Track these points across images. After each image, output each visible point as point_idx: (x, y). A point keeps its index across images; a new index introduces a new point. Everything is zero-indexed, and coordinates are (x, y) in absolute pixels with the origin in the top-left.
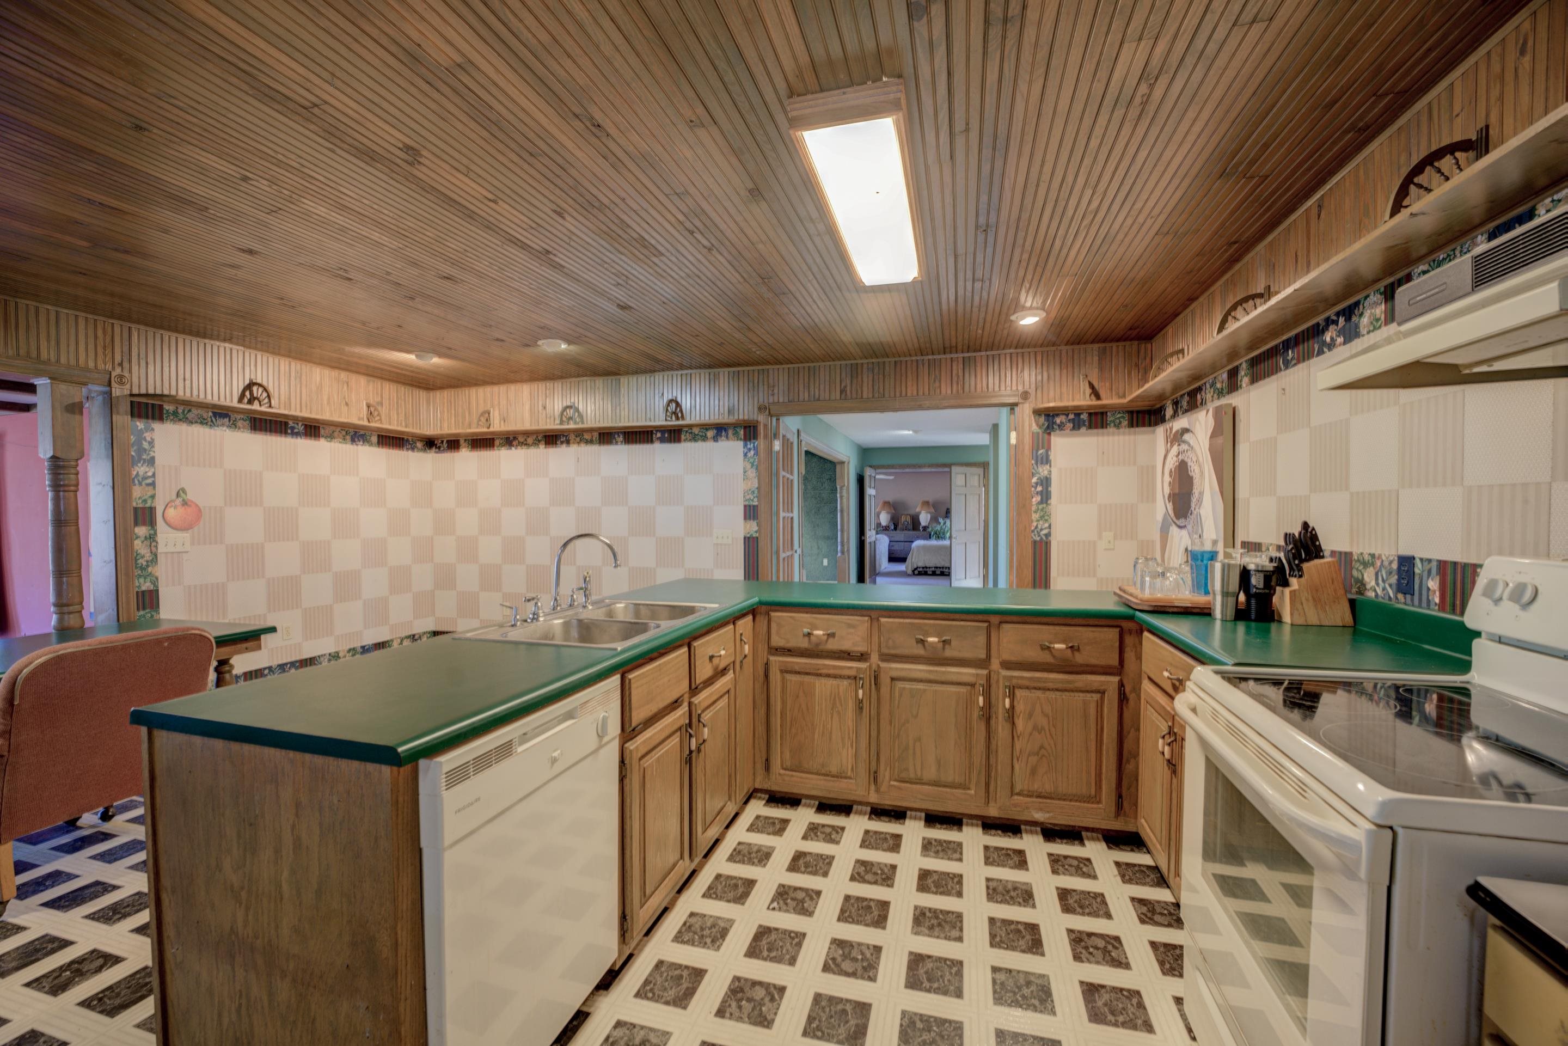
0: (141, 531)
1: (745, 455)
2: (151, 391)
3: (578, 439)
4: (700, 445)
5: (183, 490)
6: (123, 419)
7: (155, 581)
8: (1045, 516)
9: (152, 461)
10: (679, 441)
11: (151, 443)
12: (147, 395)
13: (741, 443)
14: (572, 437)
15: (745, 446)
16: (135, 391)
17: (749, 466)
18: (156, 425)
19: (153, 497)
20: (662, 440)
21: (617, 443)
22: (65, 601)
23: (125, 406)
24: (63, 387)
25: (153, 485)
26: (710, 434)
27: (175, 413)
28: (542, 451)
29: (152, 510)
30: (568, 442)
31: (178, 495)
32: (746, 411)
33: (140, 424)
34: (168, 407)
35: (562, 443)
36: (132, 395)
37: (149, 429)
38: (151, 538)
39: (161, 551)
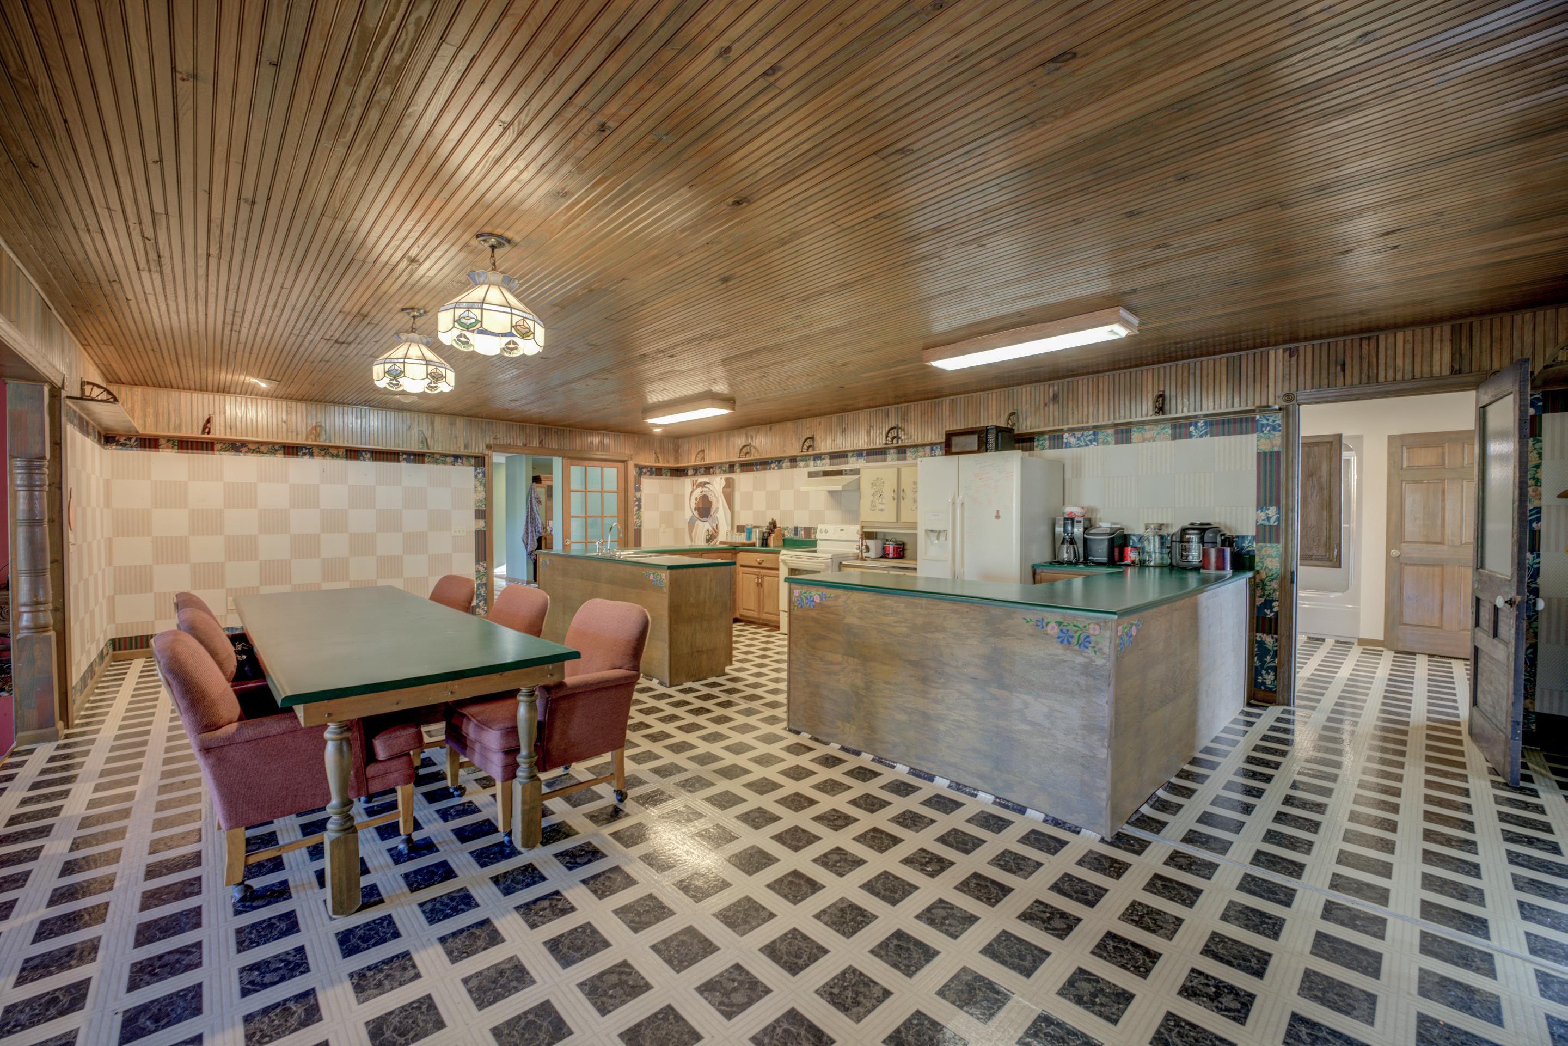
1: (476, 476)
3: (323, 453)
4: (441, 467)
8: (639, 517)
10: (423, 462)
13: (473, 468)
14: (316, 451)
15: (476, 470)
17: (478, 484)
20: (408, 461)
21: (364, 459)
26: (449, 460)
28: (279, 460)
30: (312, 455)
32: (478, 449)
35: (304, 454)
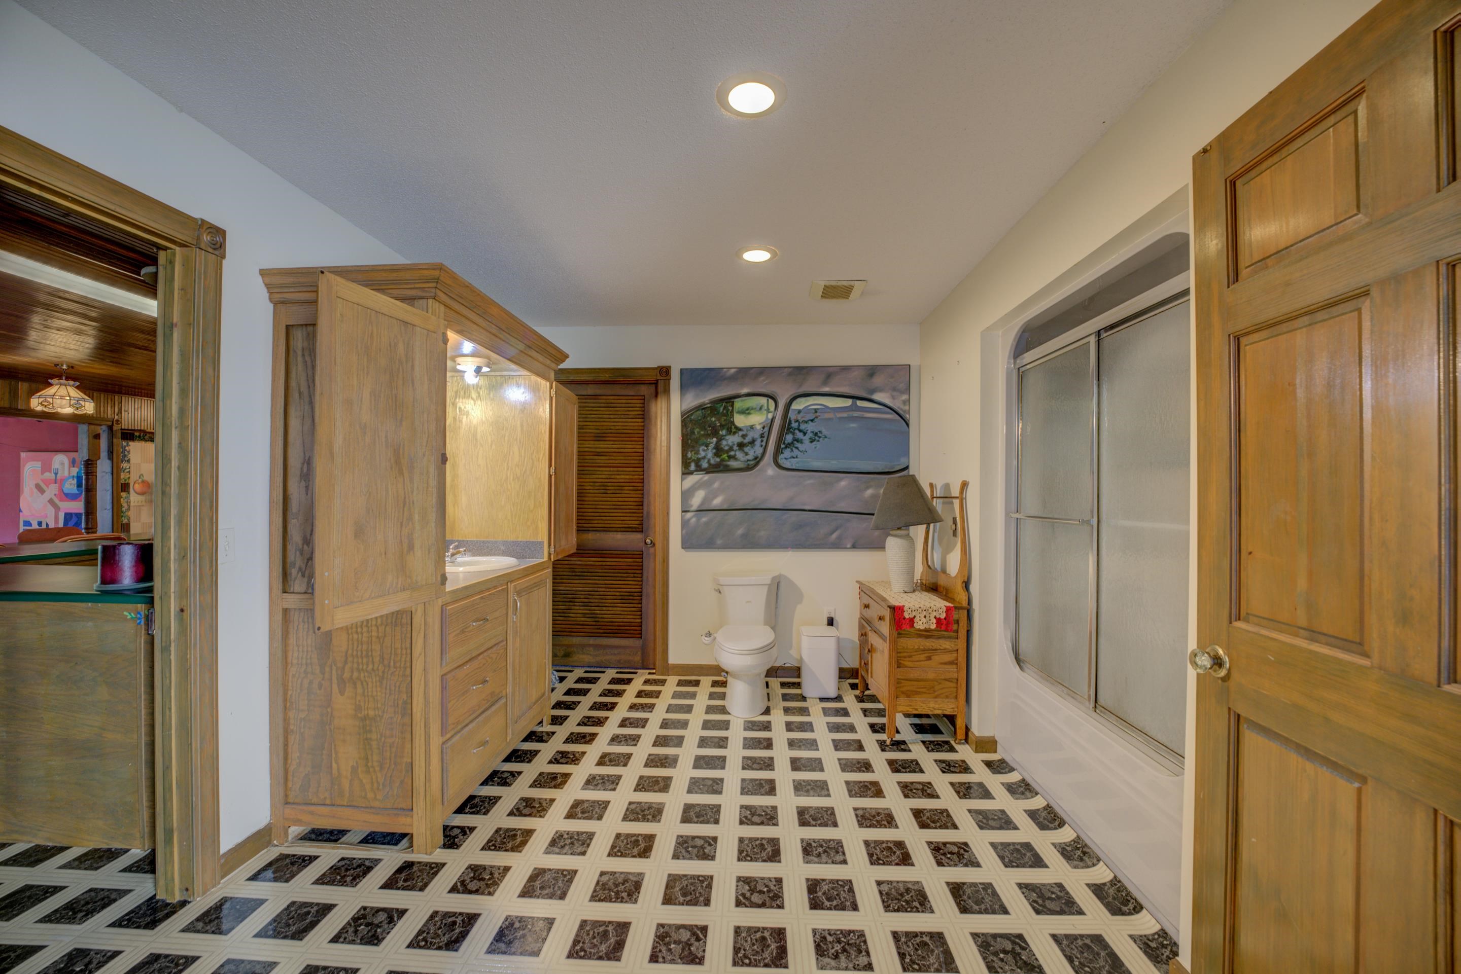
0: (124, 494)
2: (130, 428)
5: (142, 475)
6: (117, 441)
7: (129, 520)
9: (129, 461)
11: (129, 452)
12: (128, 430)
16: (123, 427)
18: (131, 443)
19: (129, 478)
22: (90, 526)
23: (119, 435)
24: (92, 427)
25: (129, 472)
27: (139, 437)
29: (128, 484)
31: (140, 477)
33: (124, 443)
34: (137, 434)
36: (122, 429)
37: (128, 445)
38: (128, 498)
39: (132, 504)
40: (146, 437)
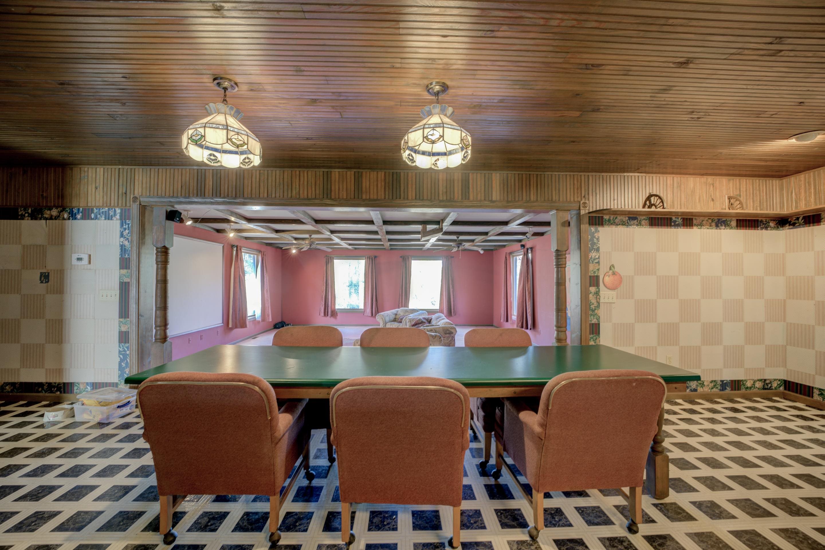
0: (593, 289)
2: (598, 209)
5: (613, 266)
6: (585, 226)
7: (598, 319)
9: (598, 250)
11: (598, 239)
12: (596, 213)
16: (591, 210)
18: (600, 229)
19: (598, 270)
23: (586, 220)
24: (560, 213)
25: (598, 263)
27: (609, 220)
29: (598, 277)
31: (610, 269)
33: (593, 229)
34: (606, 217)
36: (589, 212)
37: (598, 231)
38: (597, 293)
39: (602, 300)
40: (616, 221)
